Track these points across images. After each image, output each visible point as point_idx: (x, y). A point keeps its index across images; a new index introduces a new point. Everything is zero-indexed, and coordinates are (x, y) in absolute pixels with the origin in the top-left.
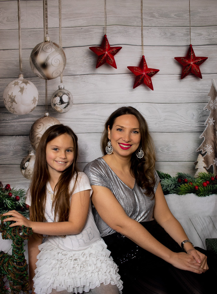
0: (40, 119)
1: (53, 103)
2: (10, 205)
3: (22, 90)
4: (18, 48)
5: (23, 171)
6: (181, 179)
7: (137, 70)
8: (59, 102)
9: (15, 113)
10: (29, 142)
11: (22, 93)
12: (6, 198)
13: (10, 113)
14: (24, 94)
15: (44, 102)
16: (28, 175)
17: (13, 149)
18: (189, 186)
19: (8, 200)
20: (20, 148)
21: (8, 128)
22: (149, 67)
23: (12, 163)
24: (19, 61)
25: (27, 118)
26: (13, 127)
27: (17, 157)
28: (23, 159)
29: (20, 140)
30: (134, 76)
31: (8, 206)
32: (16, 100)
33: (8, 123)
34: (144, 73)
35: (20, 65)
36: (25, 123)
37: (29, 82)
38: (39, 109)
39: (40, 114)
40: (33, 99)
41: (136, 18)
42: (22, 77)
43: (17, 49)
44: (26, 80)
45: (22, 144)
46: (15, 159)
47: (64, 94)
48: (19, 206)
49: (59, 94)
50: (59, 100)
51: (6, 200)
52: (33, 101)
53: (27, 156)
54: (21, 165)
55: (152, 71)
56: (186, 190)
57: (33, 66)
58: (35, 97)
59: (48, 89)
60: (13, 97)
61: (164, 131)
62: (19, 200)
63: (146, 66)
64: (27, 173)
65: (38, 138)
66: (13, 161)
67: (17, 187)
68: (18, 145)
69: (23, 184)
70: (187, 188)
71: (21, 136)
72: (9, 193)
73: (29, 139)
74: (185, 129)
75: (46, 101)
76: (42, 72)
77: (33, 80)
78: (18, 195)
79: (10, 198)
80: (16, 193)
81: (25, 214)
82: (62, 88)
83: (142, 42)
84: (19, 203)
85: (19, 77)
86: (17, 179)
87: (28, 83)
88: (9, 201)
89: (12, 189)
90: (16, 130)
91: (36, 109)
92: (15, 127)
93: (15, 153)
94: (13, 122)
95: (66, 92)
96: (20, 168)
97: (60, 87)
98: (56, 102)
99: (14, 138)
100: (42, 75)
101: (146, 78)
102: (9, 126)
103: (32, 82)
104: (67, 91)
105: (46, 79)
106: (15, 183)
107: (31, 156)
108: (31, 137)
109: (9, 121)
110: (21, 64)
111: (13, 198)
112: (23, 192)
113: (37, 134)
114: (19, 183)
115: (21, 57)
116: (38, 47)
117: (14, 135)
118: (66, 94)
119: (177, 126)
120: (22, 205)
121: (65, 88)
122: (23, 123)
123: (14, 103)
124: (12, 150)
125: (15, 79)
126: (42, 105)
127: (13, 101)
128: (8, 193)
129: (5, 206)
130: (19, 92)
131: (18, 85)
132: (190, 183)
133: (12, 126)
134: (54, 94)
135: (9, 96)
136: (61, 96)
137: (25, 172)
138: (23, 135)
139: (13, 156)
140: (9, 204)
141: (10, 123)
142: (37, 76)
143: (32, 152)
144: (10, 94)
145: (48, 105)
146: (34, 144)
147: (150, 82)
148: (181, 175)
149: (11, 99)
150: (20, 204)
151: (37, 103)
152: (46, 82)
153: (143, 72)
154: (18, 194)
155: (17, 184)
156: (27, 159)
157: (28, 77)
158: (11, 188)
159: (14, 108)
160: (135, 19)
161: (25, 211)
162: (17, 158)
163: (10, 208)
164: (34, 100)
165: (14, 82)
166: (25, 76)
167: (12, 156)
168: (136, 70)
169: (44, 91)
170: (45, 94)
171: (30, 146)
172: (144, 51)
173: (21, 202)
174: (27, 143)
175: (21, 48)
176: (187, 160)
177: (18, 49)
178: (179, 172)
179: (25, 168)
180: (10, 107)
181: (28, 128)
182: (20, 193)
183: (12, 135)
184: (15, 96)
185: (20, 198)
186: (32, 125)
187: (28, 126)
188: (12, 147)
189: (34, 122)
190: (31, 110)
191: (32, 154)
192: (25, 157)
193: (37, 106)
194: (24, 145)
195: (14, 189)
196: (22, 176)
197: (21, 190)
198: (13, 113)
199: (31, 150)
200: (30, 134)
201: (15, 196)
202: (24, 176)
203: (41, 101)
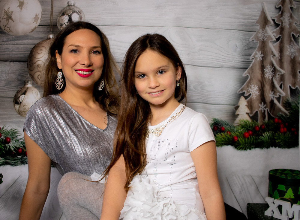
0: (42, 41)
1: (59, 22)
3: (21, 5)
5: (17, 106)
6: (218, 127)
8: (68, 22)
9: (11, 33)
10: (27, 70)
11: (21, 9)
13: (5, 33)
14: (23, 9)
15: (48, 21)
16: (23, 111)
17: (5, 78)
18: (226, 136)
20: (14, 77)
21: (1, 51)
23: (3, 95)
25: (26, 40)
26: (7, 51)
27: (10, 88)
28: (18, 91)
29: (15, 67)
32: (13, 16)
33: (1, 45)
36: (22, 46)
38: (41, 29)
39: (42, 35)
40: (34, 16)
45: (18, 72)
46: (8, 90)
47: (74, 12)
48: (10, 149)
49: (68, 12)
50: (68, 19)
52: (34, 20)
53: (23, 87)
54: (14, 99)
56: (223, 141)
58: (37, 14)
59: (54, 5)
60: (10, 13)
61: (198, 65)
62: (9, 142)
64: (22, 109)
65: (38, 65)
66: (4, 93)
67: (8, 126)
68: (13, 73)
69: (15, 123)
70: (223, 138)
71: (17, 62)
73: (27, 66)
74: (224, 64)
75: (51, 20)
78: (8, 136)
80: (6, 133)
81: (17, 161)
82: (72, 5)
84: (9, 146)
86: (8, 116)
89: (1, 128)
90: (11, 54)
91: (38, 30)
92: (10, 51)
93: (8, 83)
94: (8, 45)
95: (77, 10)
96: (14, 102)
97: (70, 3)
98: (63, 22)
99: (7, 64)
102: (2, 49)
104: (78, 8)
106: (5, 121)
107: (28, 88)
108: (29, 64)
109: (3, 43)
111: (3, 139)
112: (15, 133)
113: (37, 61)
114: (11, 121)
117: (7, 60)
118: (77, 13)
119: (215, 60)
120: (13, 149)
121: (76, 5)
122: (21, 46)
123: (10, 20)
124: (4, 79)
126: (46, 25)
127: (9, 18)
130: (17, 7)
132: (227, 132)
133: (5, 49)
134: (61, 11)
135: (5, 11)
136: (70, 14)
137: (19, 108)
138: (19, 61)
139: (6, 87)
141: (3, 45)
143: (29, 83)
144: (6, 9)
145: (53, 25)
146: (32, 73)
148: (217, 122)
149: (7, 15)
150: (11, 147)
151: (39, 21)
154: (9, 134)
155: (9, 122)
156: (23, 91)
158: (1, 126)
159: (10, 27)
161: (17, 156)
162: (9, 90)
164: (36, 18)
167: (4, 86)
169: (50, 8)
170: (50, 11)
171: (27, 75)
173: (13, 145)
174: (24, 71)
176: (225, 103)
178: (215, 118)
179: (19, 102)
180: (5, 25)
181: (26, 52)
182: (12, 134)
183: (5, 60)
184: (12, 12)
185: (11, 140)
186: (31, 49)
187: (27, 50)
188: (4, 75)
189: (34, 46)
190: (31, 31)
191: (29, 85)
192: (21, 89)
193: (39, 25)
194: (19, 74)
195: (5, 128)
196: (15, 113)
197: (13, 130)
198: (8, 33)
199: (29, 81)
200: (29, 60)
201: (5, 137)
202: (17, 112)
203: (44, 20)
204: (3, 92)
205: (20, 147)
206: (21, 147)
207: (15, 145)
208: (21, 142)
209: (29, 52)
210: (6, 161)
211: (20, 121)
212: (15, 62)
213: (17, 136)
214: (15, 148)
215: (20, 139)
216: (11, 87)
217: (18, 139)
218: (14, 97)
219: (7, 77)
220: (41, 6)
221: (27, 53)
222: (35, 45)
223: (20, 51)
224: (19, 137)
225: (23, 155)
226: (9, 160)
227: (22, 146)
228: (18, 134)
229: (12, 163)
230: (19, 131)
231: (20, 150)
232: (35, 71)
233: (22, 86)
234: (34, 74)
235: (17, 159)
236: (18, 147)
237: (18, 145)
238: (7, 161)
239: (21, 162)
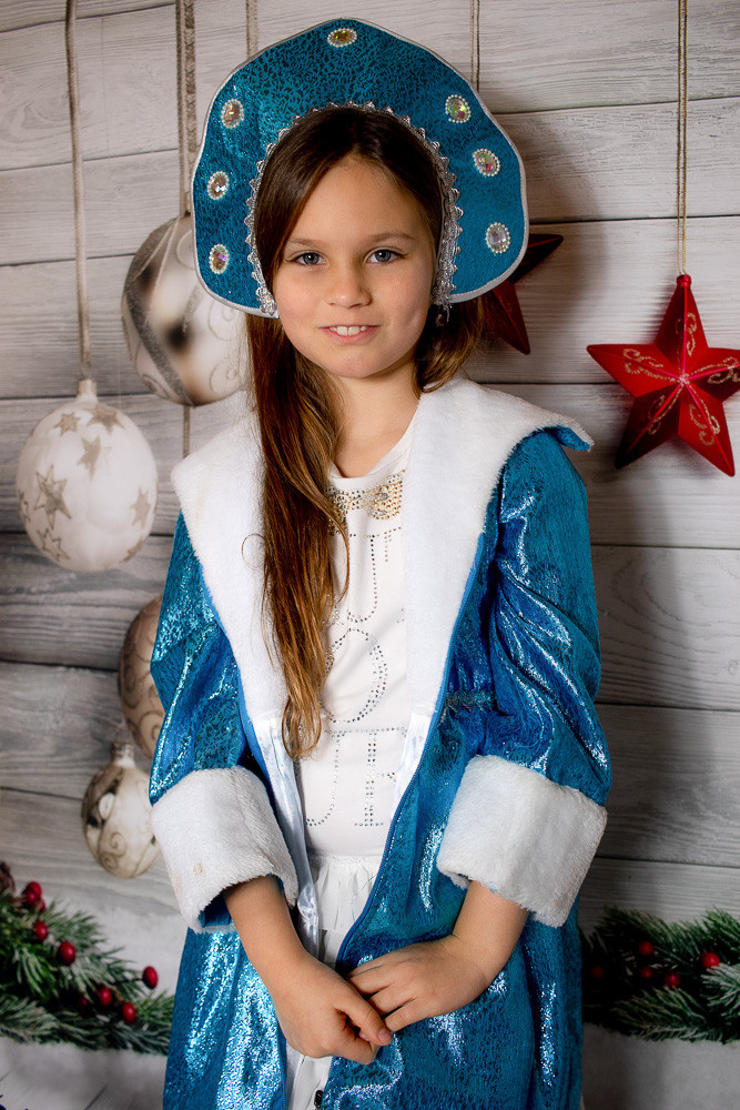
2: (38, 978)
3: (91, 454)
4: (69, 252)
5: (93, 834)
7: (645, 364)
9: (63, 562)
10: (116, 701)
11: (92, 471)
12: (25, 941)
13: (45, 561)
14: (98, 473)
16: (112, 855)
17: (54, 726)
19: (30, 951)
20: (80, 723)
21: (38, 628)
22: (714, 340)
23: (50, 788)
24: (76, 317)
25: (110, 588)
26: (57, 628)
27: (70, 764)
28: (95, 777)
29: (82, 689)
30: (624, 398)
31: (31, 980)
32: (67, 499)
33: (37, 604)
34: (684, 379)
35: (82, 336)
36: (100, 612)
37: (120, 416)
38: (158, 549)
40: (134, 499)
41: (646, 55)
42: (88, 392)
43: (67, 256)
44: (109, 408)
45: (88, 706)
46: (64, 771)
48: (73, 988)
51: (25, 950)
52: (134, 512)
53: (108, 766)
54: (83, 805)
55: (730, 363)
57: (135, 337)
58: (144, 491)
60: (56, 488)
62: (72, 959)
63: (700, 334)
64: (107, 847)
66: (53, 779)
67: (68, 900)
68: (77, 710)
69: (91, 892)
71: (88, 672)
72: (38, 924)
73: (115, 689)
76: (169, 370)
77: (134, 409)
78: (70, 938)
79: (39, 947)
80: (62, 925)
81: (95, 1032)
83: (681, 192)
84: (72, 973)
85: (78, 392)
86: (68, 866)
87: (116, 421)
88: (33, 961)
89: (48, 904)
90: (67, 639)
91: (147, 551)
92: (65, 627)
93: (65, 746)
94: (55, 604)
96: (82, 816)
99: (58, 675)
100: (168, 380)
101: (692, 407)
102: (39, 620)
103: (130, 415)
105: (186, 404)
106: (59, 881)
107: (122, 771)
108: (123, 680)
109: (42, 598)
110: (86, 332)
111: (52, 948)
112: (89, 928)
114: (74, 882)
115: (84, 295)
116: (154, 246)
117: (58, 661)
120: (82, 987)
122: (95, 610)
123: (58, 514)
124: (51, 730)
125: (61, 404)
127: (56, 504)
128: (33, 919)
129: (20, 979)
130: (78, 463)
131: (75, 430)
133: (50, 621)
135: (42, 481)
137: (100, 839)
138: (93, 668)
139: (57, 759)
140: (33, 970)
141: (43, 604)
142: (150, 389)
143: (127, 751)
144: (43, 470)
146: (135, 715)
147: (716, 430)
149: (49, 494)
150: (78, 980)
151: (150, 518)
152: (187, 418)
153: (677, 375)
154: (72, 932)
155: (70, 887)
156: (109, 781)
157: (118, 393)
158: (47, 899)
159: (59, 540)
160: (644, 59)
161: (94, 1015)
162: (69, 771)
163: (38, 989)
164: (140, 505)
165: (56, 417)
166: (105, 390)
167: (51, 756)
168: (635, 365)
171: (120, 721)
172: (690, 246)
173: (82, 972)
174: (108, 704)
175: (83, 254)
177: (73, 256)
179: (99, 820)
180: (43, 531)
181: (111, 637)
182: (80, 931)
183: (50, 661)
184: (63, 483)
185: (78, 954)
186: (128, 625)
187: (114, 628)
188: (51, 717)
189: (137, 612)
190: (126, 555)
191: (126, 761)
192: (101, 773)
193: (152, 535)
194: (97, 715)
195: (58, 909)
196: (88, 856)
197: (82, 917)
198: (55, 561)
199: (124, 744)
200: (123, 665)
201: (59, 940)
202: (94, 856)
203: (164, 513)
204: (51, 775)
205: (105, 983)
206: (109, 982)
207: (91, 973)
208: (108, 965)
209: (118, 635)
210: (61, 1027)
211: (101, 890)
212: (81, 671)
213: (96, 941)
214: (90, 983)
215: (105, 955)
216: (73, 761)
217: (98, 953)
218: (83, 801)
219: (61, 724)
220: (156, 458)
221: (116, 641)
222: (141, 612)
223: (95, 629)
224: (102, 948)
225: (115, 1014)
226: (71, 1023)
227: (112, 980)
228: (96, 933)
229: (79, 1037)
230: (100, 923)
231: (105, 995)
232: (145, 710)
233: (105, 763)
234: (141, 719)
235: (95, 1024)
236: (98, 981)
237: (98, 974)
238: (66, 1026)
239: (107, 1037)
